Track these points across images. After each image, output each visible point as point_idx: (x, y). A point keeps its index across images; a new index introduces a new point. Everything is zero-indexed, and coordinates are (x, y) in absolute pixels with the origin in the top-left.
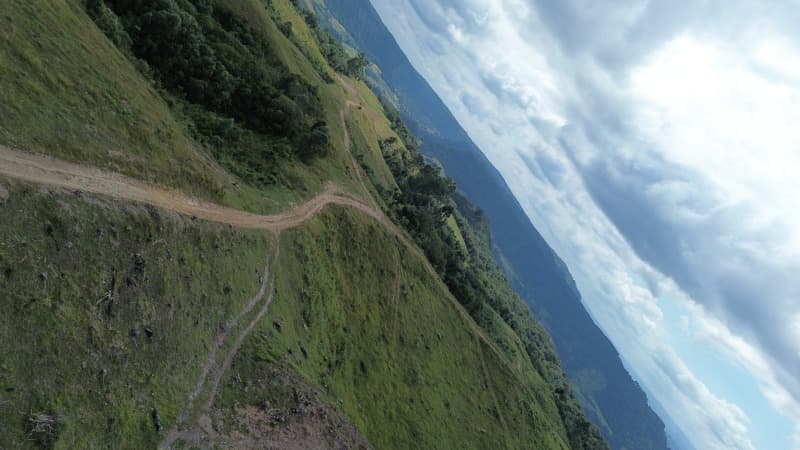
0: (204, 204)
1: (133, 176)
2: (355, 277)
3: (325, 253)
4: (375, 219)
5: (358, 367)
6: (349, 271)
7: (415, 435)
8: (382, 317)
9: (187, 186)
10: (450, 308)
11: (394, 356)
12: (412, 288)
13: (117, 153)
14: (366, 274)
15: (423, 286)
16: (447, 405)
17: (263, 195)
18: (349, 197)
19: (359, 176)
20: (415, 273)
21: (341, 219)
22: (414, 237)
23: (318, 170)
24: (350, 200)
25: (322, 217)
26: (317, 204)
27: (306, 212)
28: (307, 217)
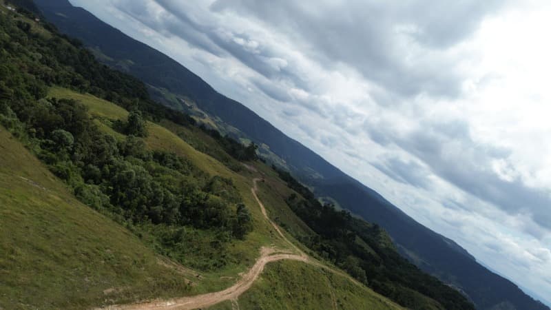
0: (179, 301)
1: (124, 303)
2: (301, 306)
3: (275, 299)
4: (303, 262)
6: (296, 304)
9: (163, 292)
10: (378, 303)
12: (345, 299)
13: (110, 290)
14: (309, 302)
15: (352, 294)
17: (219, 276)
18: (280, 253)
19: (282, 235)
20: (344, 289)
21: (279, 272)
22: (336, 264)
23: (252, 241)
24: (281, 255)
25: (265, 275)
26: (258, 267)
27: (252, 276)
28: (254, 279)
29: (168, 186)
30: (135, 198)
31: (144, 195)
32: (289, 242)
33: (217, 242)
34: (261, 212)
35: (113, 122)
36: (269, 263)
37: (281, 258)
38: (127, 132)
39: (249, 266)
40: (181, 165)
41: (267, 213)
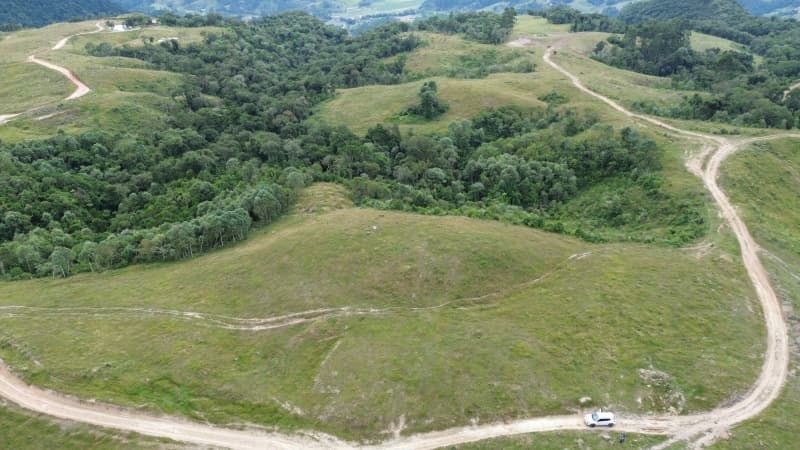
2: (779, 206)
6: (773, 207)
14: (779, 195)
18: (706, 159)
20: (794, 153)
23: (671, 165)
24: (711, 161)
25: (733, 200)
26: (718, 195)
27: (728, 210)
28: (734, 212)
29: (542, 157)
30: (530, 190)
31: (534, 182)
32: (687, 132)
33: (655, 192)
34: (616, 110)
35: (406, 114)
36: (718, 182)
37: (716, 166)
38: (429, 117)
39: (711, 200)
40: (511, 118)
41: (620, 105)
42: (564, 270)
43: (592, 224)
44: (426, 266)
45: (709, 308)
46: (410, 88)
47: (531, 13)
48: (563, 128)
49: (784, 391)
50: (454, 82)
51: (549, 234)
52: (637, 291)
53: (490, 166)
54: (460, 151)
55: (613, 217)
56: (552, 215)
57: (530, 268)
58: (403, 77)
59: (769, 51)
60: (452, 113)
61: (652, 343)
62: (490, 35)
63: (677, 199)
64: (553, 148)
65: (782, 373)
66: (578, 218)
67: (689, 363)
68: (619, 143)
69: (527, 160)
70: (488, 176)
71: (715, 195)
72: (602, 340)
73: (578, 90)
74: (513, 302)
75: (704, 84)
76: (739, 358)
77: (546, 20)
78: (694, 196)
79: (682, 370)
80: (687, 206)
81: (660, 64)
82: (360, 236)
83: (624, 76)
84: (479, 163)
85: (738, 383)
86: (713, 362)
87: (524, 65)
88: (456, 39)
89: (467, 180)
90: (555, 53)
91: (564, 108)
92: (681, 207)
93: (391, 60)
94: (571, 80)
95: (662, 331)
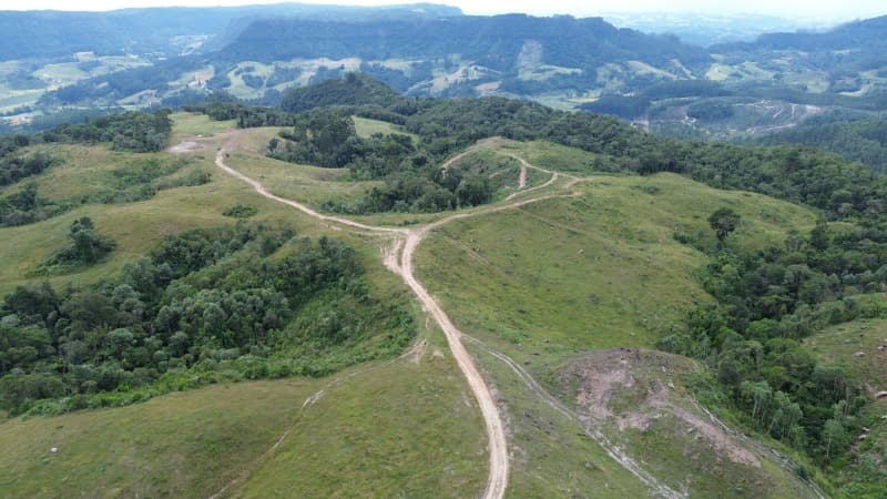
2: (465, 284)
5: (521, 315)
6: (461, 287)
7: (571, 302)
8: (491, 278)
11: (517, 285)
12: (474, 241)
14: (462, 274)
15: (473, 230)
16: (557, 266)
18: (399, 254)
19: (363, 226)
20: (464, 232)
23: (372, 266)
24: (404, 255)
25: (430, 291)
26: (418, 288)
27: (429, 303)
28: (434, 303)
29: (246, 284)
30: (241, 326)
31: (244, 315)
32: (377, 228)
33: (366, 298)
34: (306, 214)
35: (56, 263)
36: (414, 275)
37: (409, 259)
38: (91, 261)
39: (414, 295)
40: (197, 243)
41: (310, 208)
42: (302, 423)
43: (316, 347)
44: (141, 481)
45: (437, 416)
46: (53, 227)
47: (188, 110)
48: (259, 247)
49: (510, 477)
50: (114, 211)
51: (276, 382)
52: (375, 422)
53: (188, 308)
54: (143, 295)
55: (334, 334)
56: (272, 346)
57: (266, 433)
58: (40, 213)
59: (422, 130)
60: (123, 250)
61: (401, 474)
62: (145, 142)
63: (386, 301)
64: (255, 272)
65: (505, 460)
66: (300, 344)
67: (435, 482)
68: (319, 254)
69: (228, 291)
70: (189, 321)
71: (414, 289)
72: (357, 492)
73: (263, 197)
74: (259, 482)
75: (379, 173)
76: (471, 459)
77: (207, 116)
78: (399, 295)
79: (432, 492)
80: (396, 307)
81: (335, 155)
82: (34, 469)
83: (305, 174)
84: (173, 308)
85: (476, 485)
86: (453, 472)
87: (197, 176)
88: (100, 150)
89: (162, 331)
90: (228, 156)
91: (255, 222)
92: (392, 308)
93: (15, 189)
94: (253, 187)
95: (405, 457)
